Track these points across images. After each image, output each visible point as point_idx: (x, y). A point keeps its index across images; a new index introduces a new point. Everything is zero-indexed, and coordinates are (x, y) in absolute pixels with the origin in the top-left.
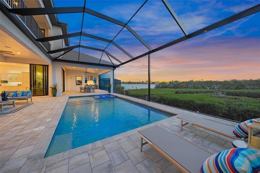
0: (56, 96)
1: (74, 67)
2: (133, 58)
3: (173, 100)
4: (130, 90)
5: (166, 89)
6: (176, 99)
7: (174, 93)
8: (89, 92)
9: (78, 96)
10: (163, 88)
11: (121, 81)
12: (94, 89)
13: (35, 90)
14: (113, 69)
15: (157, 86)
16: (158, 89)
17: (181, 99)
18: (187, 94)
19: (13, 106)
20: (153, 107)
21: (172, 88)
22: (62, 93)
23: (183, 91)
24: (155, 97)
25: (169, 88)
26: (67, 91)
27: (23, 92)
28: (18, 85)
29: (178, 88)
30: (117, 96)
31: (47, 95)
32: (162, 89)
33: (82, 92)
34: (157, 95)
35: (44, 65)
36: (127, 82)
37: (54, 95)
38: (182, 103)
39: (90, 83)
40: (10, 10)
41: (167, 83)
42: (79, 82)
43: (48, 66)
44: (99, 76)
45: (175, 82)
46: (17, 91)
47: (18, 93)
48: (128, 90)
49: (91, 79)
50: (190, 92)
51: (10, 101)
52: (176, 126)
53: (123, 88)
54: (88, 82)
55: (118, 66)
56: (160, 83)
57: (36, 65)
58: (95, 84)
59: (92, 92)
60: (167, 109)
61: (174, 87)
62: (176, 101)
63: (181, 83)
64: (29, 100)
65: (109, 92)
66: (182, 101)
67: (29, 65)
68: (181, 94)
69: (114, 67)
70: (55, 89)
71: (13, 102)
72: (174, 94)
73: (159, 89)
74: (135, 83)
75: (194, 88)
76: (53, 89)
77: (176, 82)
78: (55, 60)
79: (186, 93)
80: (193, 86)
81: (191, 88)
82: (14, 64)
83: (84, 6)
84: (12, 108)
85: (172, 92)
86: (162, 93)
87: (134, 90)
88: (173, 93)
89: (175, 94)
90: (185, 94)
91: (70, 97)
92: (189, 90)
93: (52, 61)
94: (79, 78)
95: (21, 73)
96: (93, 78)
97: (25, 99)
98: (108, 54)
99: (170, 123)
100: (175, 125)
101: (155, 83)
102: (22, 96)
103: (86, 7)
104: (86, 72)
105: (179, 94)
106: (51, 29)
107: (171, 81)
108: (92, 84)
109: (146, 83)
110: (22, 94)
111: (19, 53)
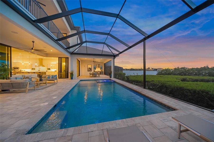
0: (72, 79)
1: (86, 58)
2: (129, 47)
3: (177, 88)
4: (131, 76)
5: (169, 76)
6: (181, 88)
7: (180, 80)
8: (96, 77)
9: (87, 79)
10: (167, 75)
11: (122, 68)
12: (99, 74)
13: (61, 74)
14: (113, 58)
15: (159, 72)
16: (160, 76)
17: (189, 88)
18: (199, 83)
19: (45, 85)
20: (147, 95)
21: (177, 75)
22: (77, 77)
23: (192, 79)
24: (155, 83)
25: (174, 75)
26: (82, 76)
27: (52, 76)
28: (55, 71)
29: (185, 75)
30: (116, 81)
31: (67, 78)
32: (165, 75)
33: (91, 77)
34: (158, 81)
35: (66, 58)
36: (129, 69)
37: (72, 78)
38: (191, 93)
39: (98, 70)
40: (34, 21)
41: (172, 69)
42: (90, 69)
43: (68, 58)
44: (105, 64)
45: (182, 68)
46: (50, 75)
47: (50, 76)
48: (129, 76)
49: (99, 67)
50: (202, 81)
51: (44, 81)
52: (172, 128)
53: (124, 74)
54: (96, 69)
55: (117, 55)
56: (163, 70)
57: (62, 58)
58: (101, 71)
59: (98, 77)
60: (164, 100)
61: (180, 74)
62: (182, 90)
63: (189, 70)
64: (56, 81)
65: (111, 77)
66: (189, 90)
67: (58, 58)
68: (189, 81)
69: (114, 56)
70: (72, 74)
71: (46, 82)
72: (179, 82)
73: (162, 76)
74: (136, 70)
75: (210, 76)
76: (71, 74)
77: (184, 68)
78: (72, 53)
79: (197, 81)
80: (207, 73)
81: (204, 75)
82: (53, 58)
83: (80, 7)
84: (45, 86)
85: (176, 79)
86: (164, 80)
87: (134, 76)
88: (178, 80)
89: (181, 82)
90: (195, 83)
91: (81, 80)
92: (201, 77)
93: (71, 54)
94: (90, 66)
95: (56, 63)
96: (100, 66)
97: (53, 80)
98: (108, 46)
99: (163, 121)
100: (171, 125)
101: (158, 70)
102: (52, 78)
103: (82, 7)
104: (94, 61)
105: (186, 82)
106: (70, 32)
107: (177, 68)
108: (99, 71)
109: (148, 70)
110: (52, 77)
111: (51, 51)
